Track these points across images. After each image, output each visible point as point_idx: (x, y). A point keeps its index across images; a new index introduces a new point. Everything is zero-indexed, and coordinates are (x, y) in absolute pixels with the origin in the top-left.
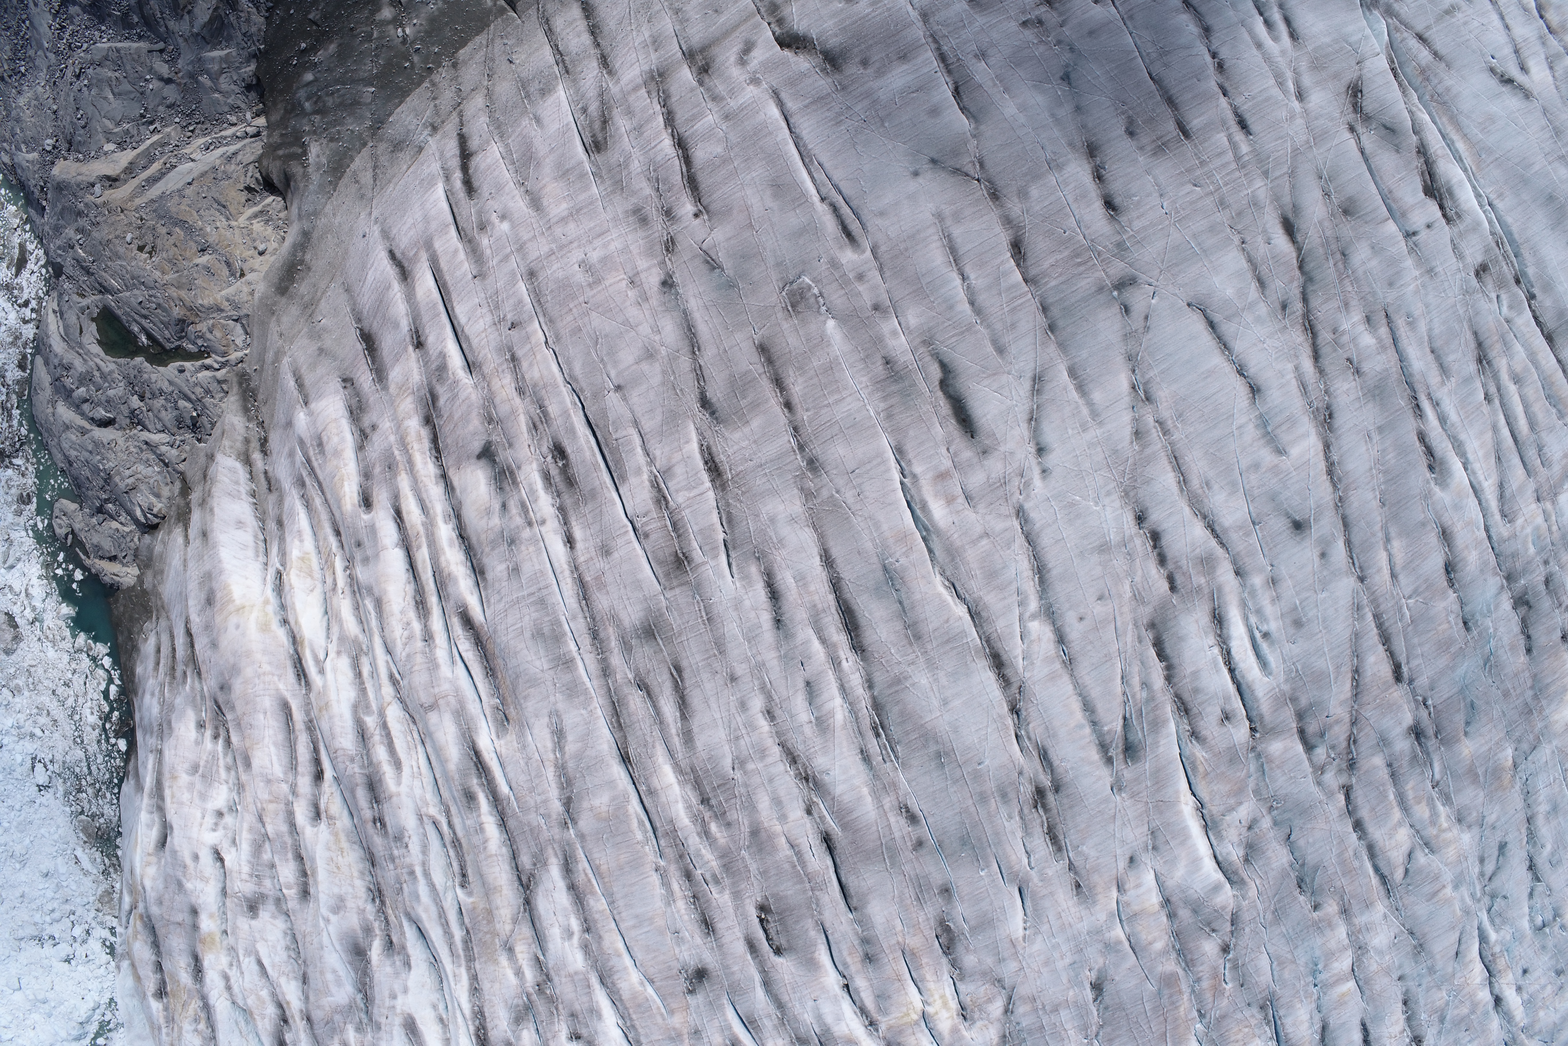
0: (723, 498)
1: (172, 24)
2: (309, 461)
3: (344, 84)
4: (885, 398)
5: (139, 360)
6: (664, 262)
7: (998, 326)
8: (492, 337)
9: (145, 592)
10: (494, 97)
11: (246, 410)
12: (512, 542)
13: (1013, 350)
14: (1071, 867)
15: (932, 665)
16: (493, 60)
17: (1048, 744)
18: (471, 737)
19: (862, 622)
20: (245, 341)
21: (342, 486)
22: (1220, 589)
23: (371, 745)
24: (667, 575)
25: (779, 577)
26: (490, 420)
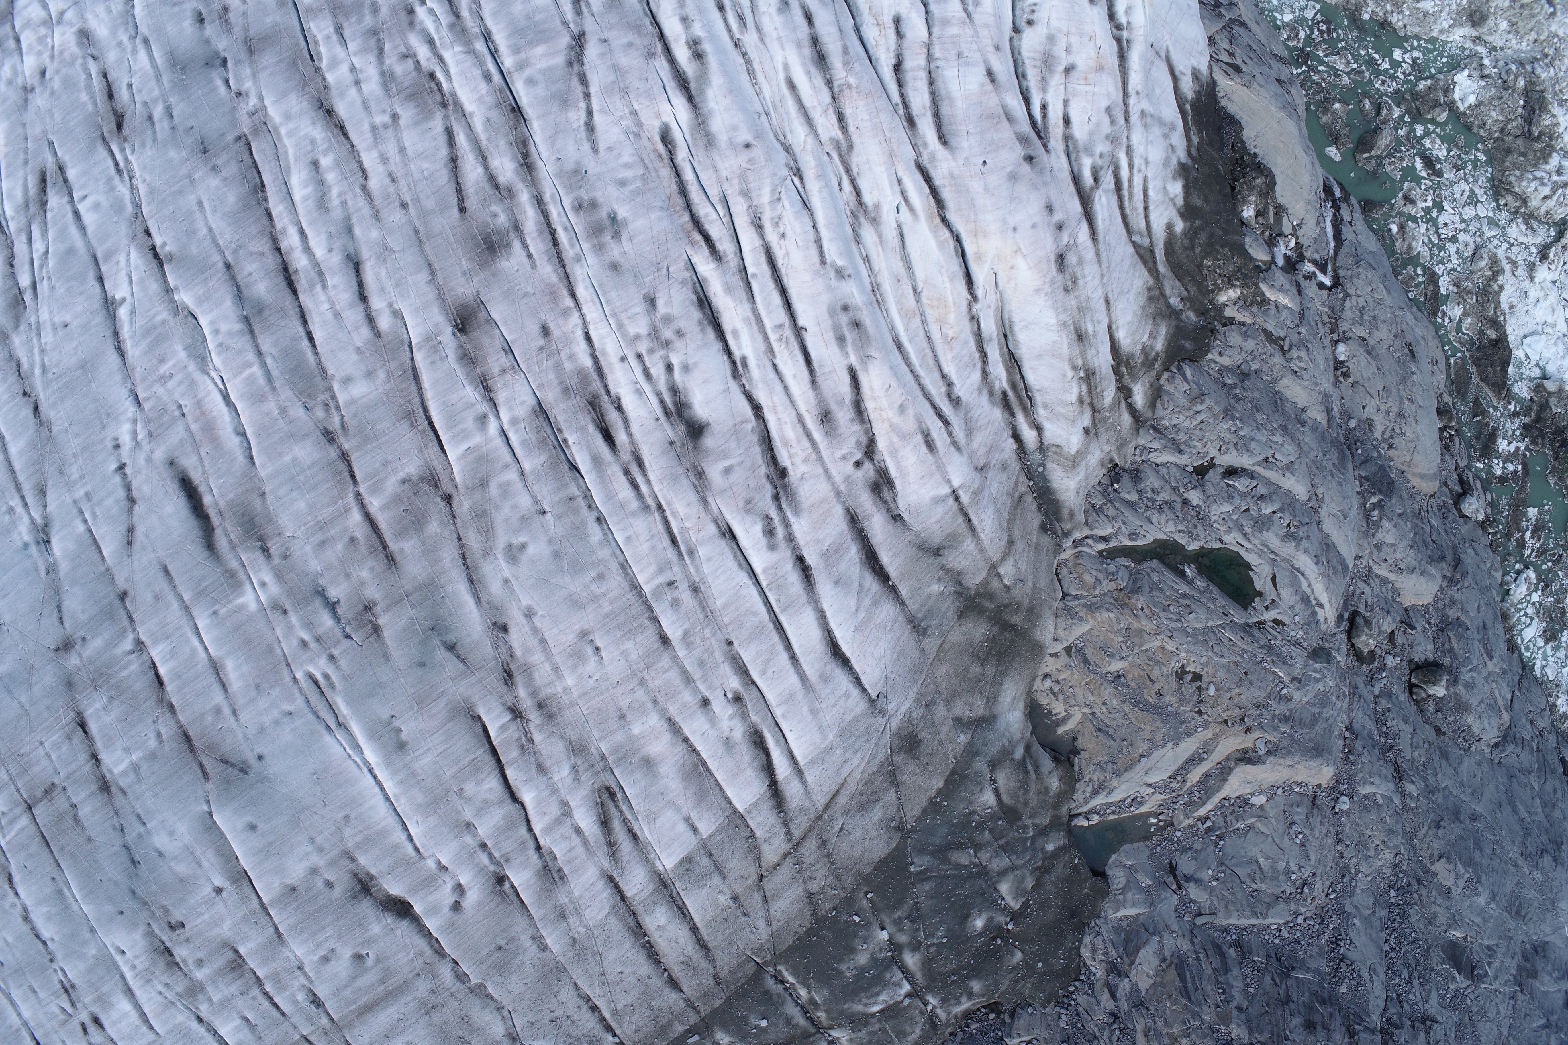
1: (1186, 947)
5: (1194, 546)
7: (169, 596)
8: (705, 567)
10: (750, 855)
13: (154, 573)
24: (474, 311)
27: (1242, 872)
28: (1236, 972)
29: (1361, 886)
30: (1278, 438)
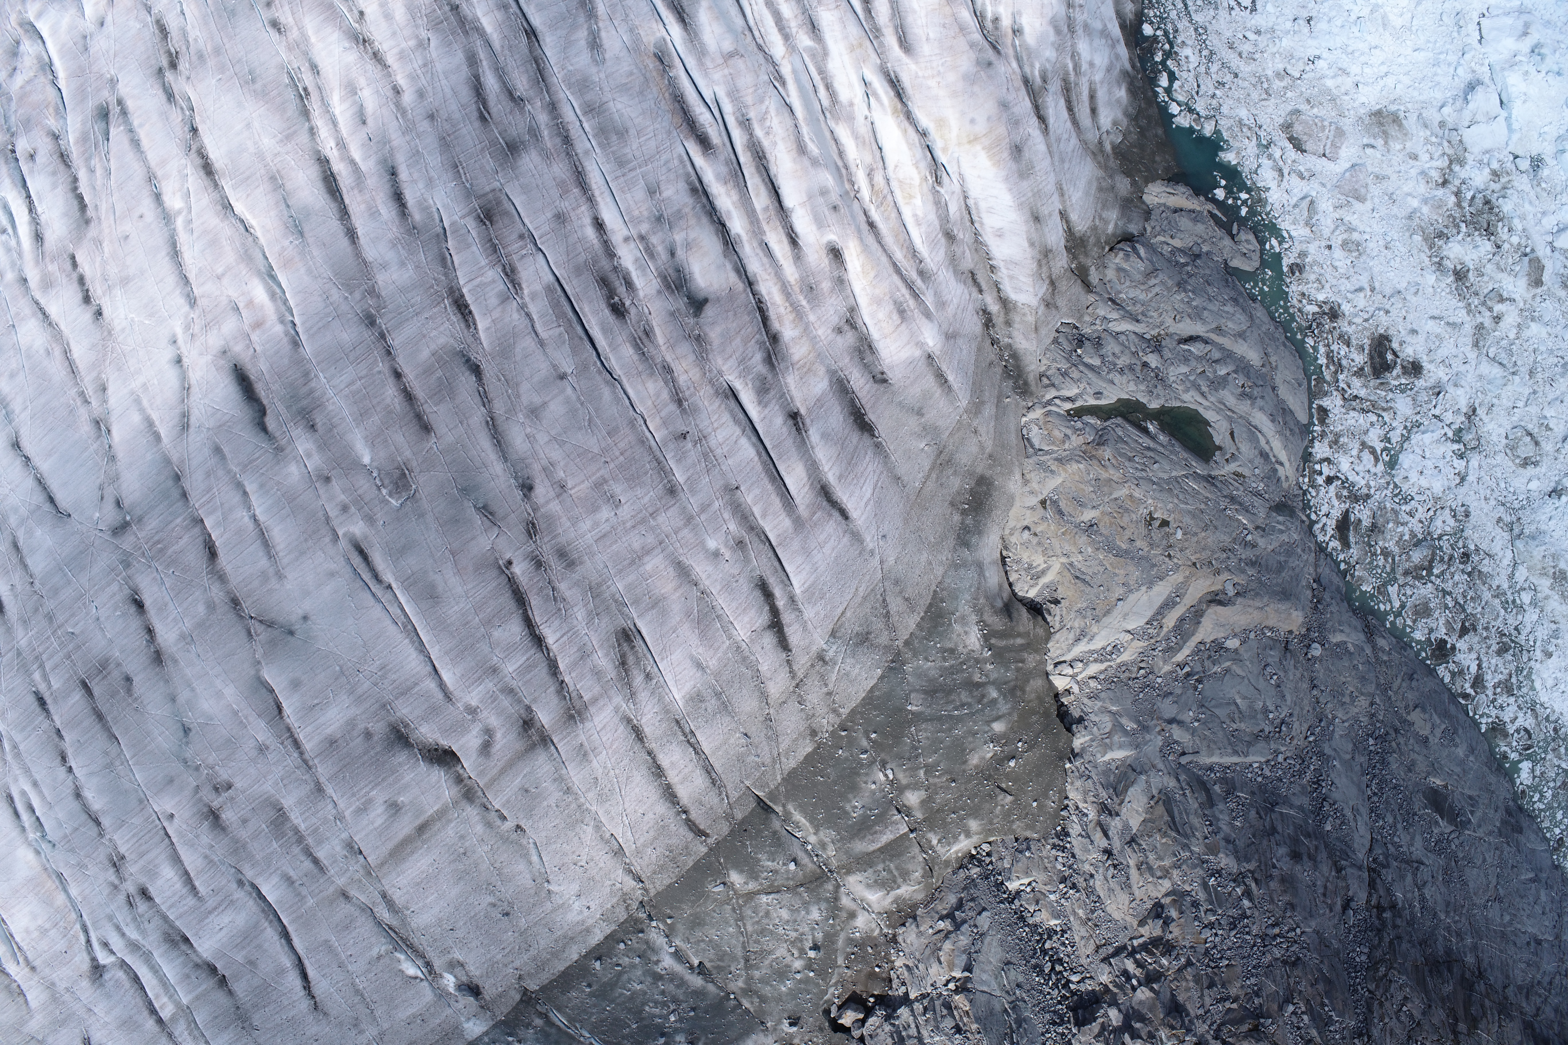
0: (451, 281)
1: (1172, 783)
2: (916, 296)
3: (951, 717)
4: (312, 391)
5: (1154, 405)
6: (534, 510)
7: (221, 473)
8: (706, 423)
9: (1127, 173)
10: (757, 694)
11: (1015, 356)
12: (659, 219)
13: (207, 451)
14: (149, 10)
15: (260, 156)
16: (768, 738)
17: (166, 106)
18: (689, 34)
19: (320, 185)
20: (1029, 431)
21: (863, 266)
22: (37, 263)
23: (801, 17)
24: (499, 203)
25: (394, 213)
26: (698, 338)
27: (1221, 713)
28: (1221, 806)
29: (1339, 732)
30: (1229, 308)
